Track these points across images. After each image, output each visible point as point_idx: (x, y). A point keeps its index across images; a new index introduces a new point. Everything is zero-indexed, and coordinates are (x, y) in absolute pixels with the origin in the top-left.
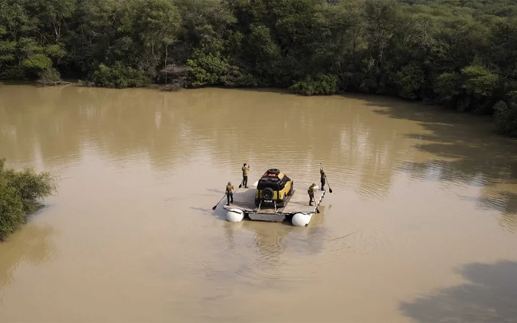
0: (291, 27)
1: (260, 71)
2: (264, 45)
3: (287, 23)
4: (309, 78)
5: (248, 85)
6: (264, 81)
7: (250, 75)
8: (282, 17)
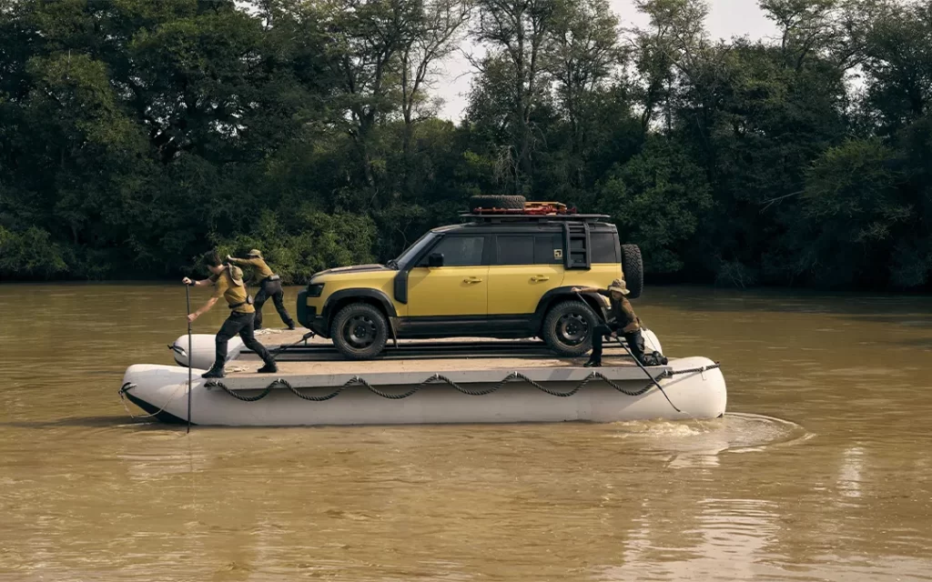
0: (188, 50)
1: (75, 217)
2: (90, 118)
3: (172, 37)
4: (269, 222)
5: (28, 267)
6: (89, 258)
7: (37, 233)
8: (150, 25)
